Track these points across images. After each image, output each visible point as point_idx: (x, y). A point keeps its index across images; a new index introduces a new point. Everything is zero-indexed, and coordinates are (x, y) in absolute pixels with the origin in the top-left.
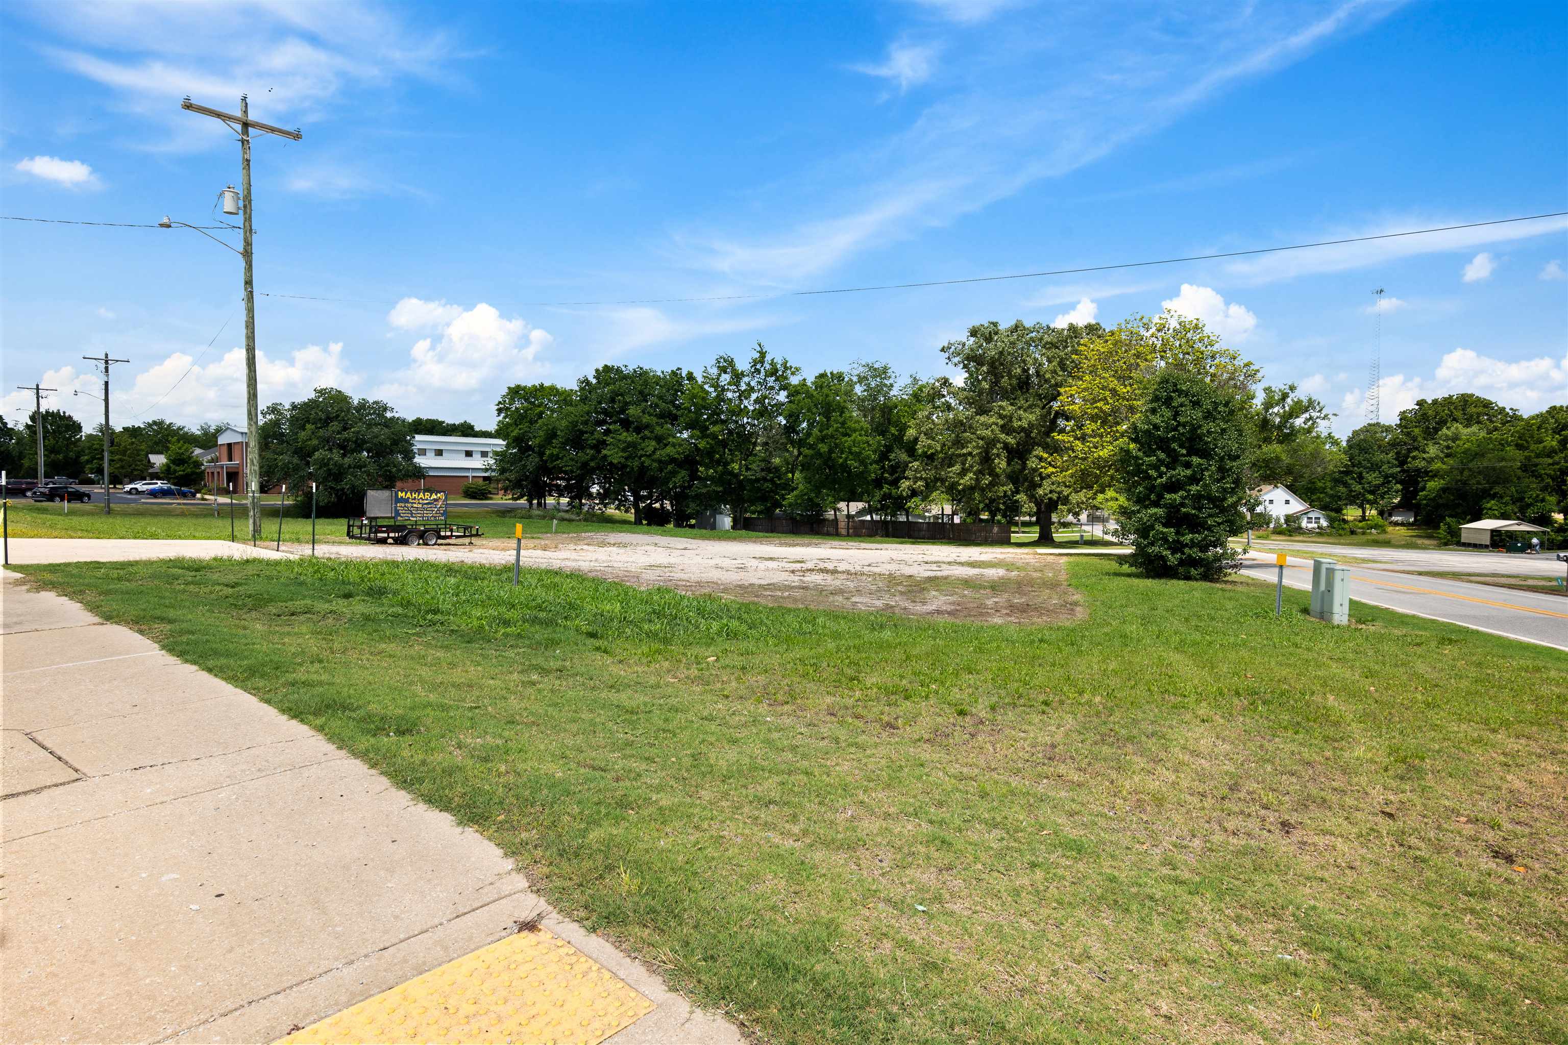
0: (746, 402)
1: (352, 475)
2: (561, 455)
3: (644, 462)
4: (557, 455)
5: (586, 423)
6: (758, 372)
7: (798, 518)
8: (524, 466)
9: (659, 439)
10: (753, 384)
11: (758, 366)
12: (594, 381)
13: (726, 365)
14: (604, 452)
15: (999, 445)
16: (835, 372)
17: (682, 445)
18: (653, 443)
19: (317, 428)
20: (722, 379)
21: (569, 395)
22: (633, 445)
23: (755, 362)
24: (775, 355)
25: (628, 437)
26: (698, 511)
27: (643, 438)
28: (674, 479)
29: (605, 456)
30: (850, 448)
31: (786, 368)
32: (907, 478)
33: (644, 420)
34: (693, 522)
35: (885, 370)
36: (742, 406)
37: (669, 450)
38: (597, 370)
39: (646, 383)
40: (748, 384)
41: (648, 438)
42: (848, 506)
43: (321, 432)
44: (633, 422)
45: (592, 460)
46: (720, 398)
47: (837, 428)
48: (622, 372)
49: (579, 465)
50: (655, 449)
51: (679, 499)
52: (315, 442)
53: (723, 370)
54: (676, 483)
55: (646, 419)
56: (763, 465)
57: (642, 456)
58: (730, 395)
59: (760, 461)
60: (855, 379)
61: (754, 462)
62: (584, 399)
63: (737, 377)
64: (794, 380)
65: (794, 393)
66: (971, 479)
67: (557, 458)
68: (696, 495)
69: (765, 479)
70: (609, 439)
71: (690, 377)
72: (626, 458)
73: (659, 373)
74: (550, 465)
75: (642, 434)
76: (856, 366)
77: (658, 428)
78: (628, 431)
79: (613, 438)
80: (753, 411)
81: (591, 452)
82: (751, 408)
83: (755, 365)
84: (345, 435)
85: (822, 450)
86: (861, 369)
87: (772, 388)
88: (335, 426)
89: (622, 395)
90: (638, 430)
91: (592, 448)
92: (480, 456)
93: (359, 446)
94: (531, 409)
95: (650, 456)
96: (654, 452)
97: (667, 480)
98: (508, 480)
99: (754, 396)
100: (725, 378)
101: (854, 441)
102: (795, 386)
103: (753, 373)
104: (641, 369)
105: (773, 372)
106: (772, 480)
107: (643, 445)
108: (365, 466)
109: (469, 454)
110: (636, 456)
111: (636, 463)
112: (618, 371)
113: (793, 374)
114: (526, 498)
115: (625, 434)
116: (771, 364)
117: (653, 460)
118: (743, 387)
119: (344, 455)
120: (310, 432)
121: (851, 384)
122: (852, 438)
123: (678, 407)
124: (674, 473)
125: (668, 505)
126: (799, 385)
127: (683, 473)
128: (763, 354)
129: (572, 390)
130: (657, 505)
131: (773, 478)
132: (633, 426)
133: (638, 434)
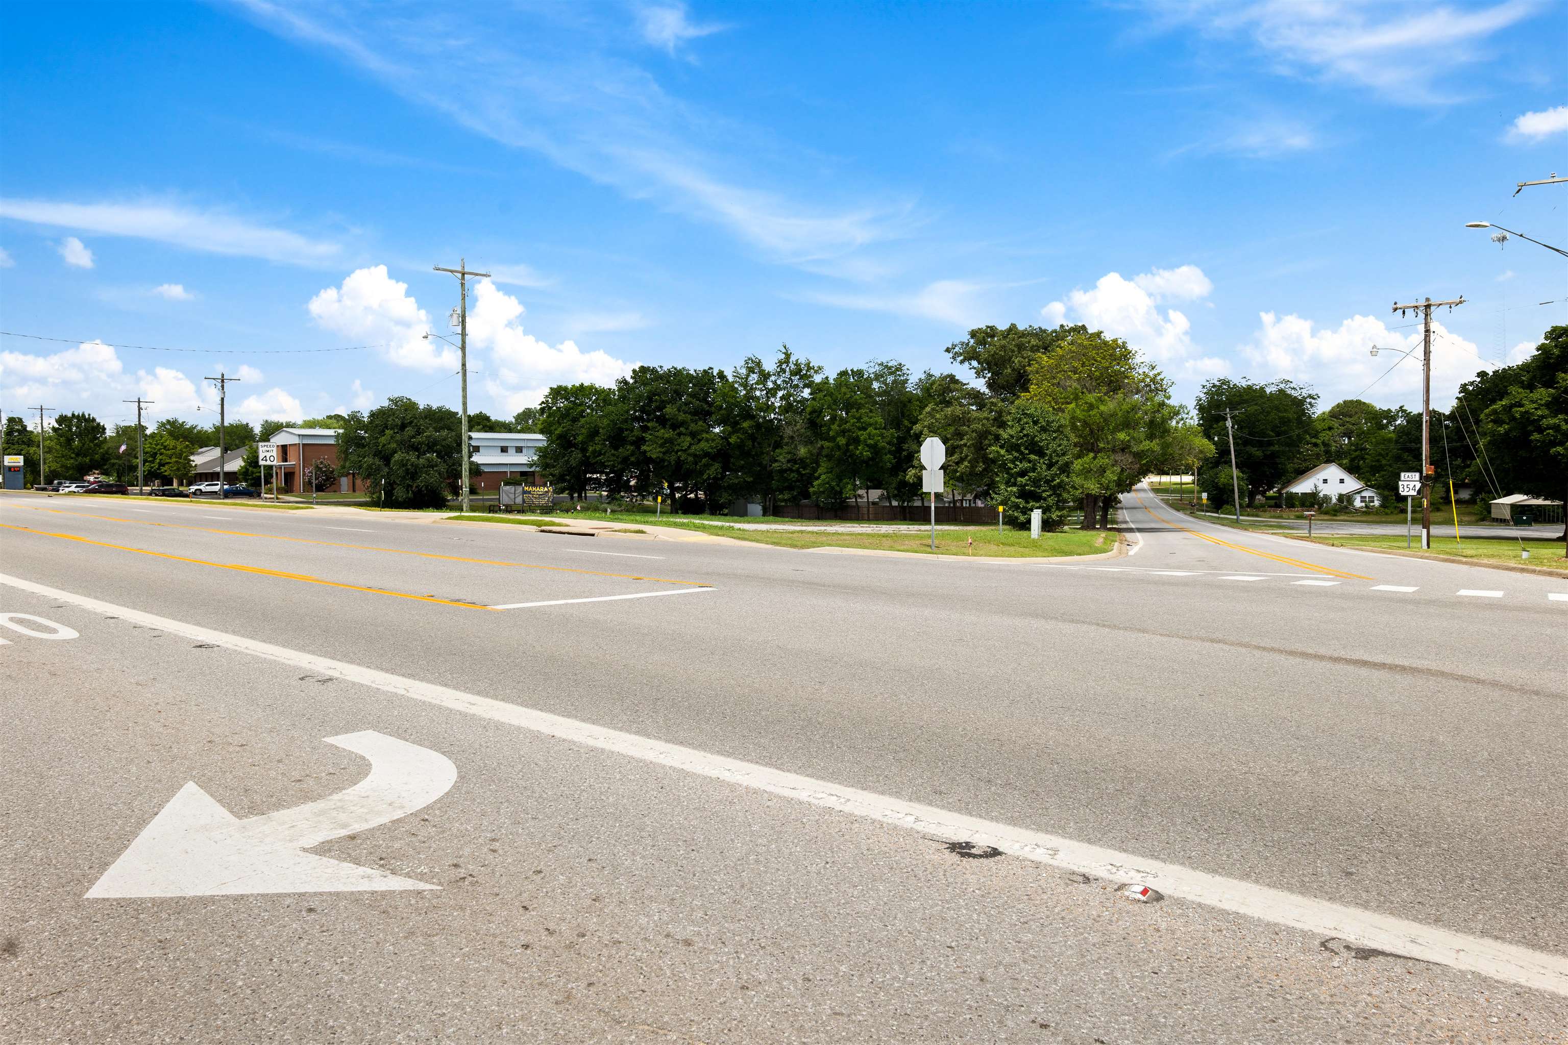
0: (773, 400)
1: (426, 473)
2: (603, 451)
3: (681, 456)
4: (600, 451)
5: (626, 421)
6: (784, 371)
7: (822, 504)
8: (567, 462)
9: (693, 435)
10: (779, 382)
11: (784, 366)
12: (631, 381)
13: (754, 366)
14: (644, 448)
15: (990, 437)
16: (855, 370)
17: (715, 440)
18: (689, 439)
19: (394, 433)
20: (750, 378)
21: (608, 395)
22: (670, 441)
23: (781, 363)
24: (799, 356)
25: (666, 433)
26: (730, 501)
27: (680, 434)
28: (708, 472)
29: (645, 452)
30: (865, 440)
31: (809, 368)
32: (913, 467)
33: (680, 418)
34: (726, 511)
35: (899, 368)
36: (770, 403)
37: (703, 444)
38: (634, 371)
39: (680, 383)
40: (775, 382)
41: (684, 434)
42: (867, 493)
43: (398, 437)
44: (669, 420)
45: (632, 455)
46: (749, 397)
47: (854, 423)
48: (657, 371)
49: (620, 460)
50: (691, 444)
51: (712, 488)
52: (394, 445)
53: (751, 370)
54: (709, 476)
55: (682, 417)
56: (789, 457)
57: (678, 451)
58: (758, 393)
59: (787, 453)
60: (872, 376)
61: (781, 454)
62: (623, 398)
63: (765, 376)
64: (818, 379)
65: (817, 389)
66: (967, 467)
67: (600, 454)
68: (728, 486)
69: (791, 470)
70: (647, 436)
71: (721, 375)
72: (664, 453)
73: (692, 372)
74: (592, 461)
75: (678, 431)
76: (872, 364)
77: (692, 425)
78: (664, 427)
79: (651, 435)
80: (780, 407)
81: (631, 448)
82: (777, 405)
83: (780, 366)
84: (420, 438)
85: (840, 443)
86: (877, 368)
87: (797, 386)
88: (409, 431)
89: (659, 395)
90: (674, 427)
91: (632, 444)
92: (514, 451)
93: (429, 447)
94: (572, 408)
95: (686, 450)
96: (689, 447)
97: (701, 473)
98: (551, 474)
99: (780, 394)
100: (753, 378)
101: (869, 435)
102: (817, 384)
103: (779, 372)
104: (675, 369)
105: (797, 371)
106: (798, 471)
107: (679, 441)
108: (436, 466)
109: (504, 450)
110: (673, 451)
111: (673, 458)
112: (654, 371)
113: (816, 372)
114: (567, 492)
115: (662, 431)
116: (795, 365)
117: (688, 454)
118: (770, 385)
119: (418, 457)
120: (389, 437)
121: (869, 381)
122: (867, 431)
123: (710, 405)
124: (707, 466)
125: (701, 495)
126: (820, 383)
127: (717, 466)
128: (788, 356)
129: (610, 389)
130: (692, 496)
131: (799, 468)
132: (669, 423)
133: (674, 430)
